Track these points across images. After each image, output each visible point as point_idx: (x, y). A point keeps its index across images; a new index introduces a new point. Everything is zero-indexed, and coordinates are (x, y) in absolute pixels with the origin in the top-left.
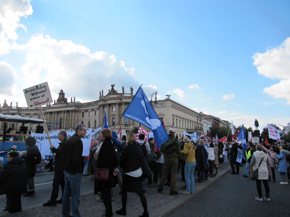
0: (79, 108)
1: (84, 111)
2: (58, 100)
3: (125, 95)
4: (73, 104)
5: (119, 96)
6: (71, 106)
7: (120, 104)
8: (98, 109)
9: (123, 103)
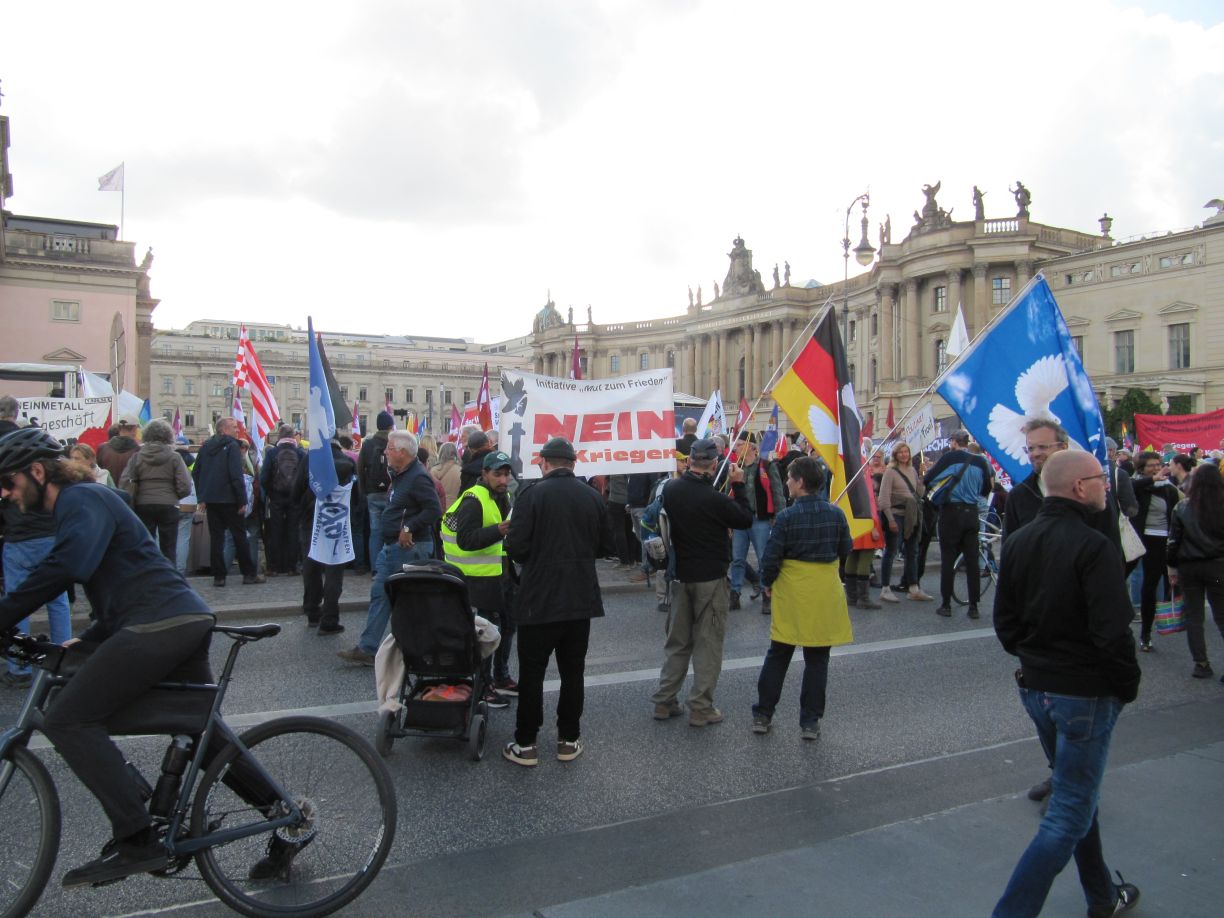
0: (808, 308)
2: (726, 284)
3: (988, 228)
4: (782, 294)
5: (959, 235)
6: (773, 305)
7: (966, 275)
9: (976, 266)
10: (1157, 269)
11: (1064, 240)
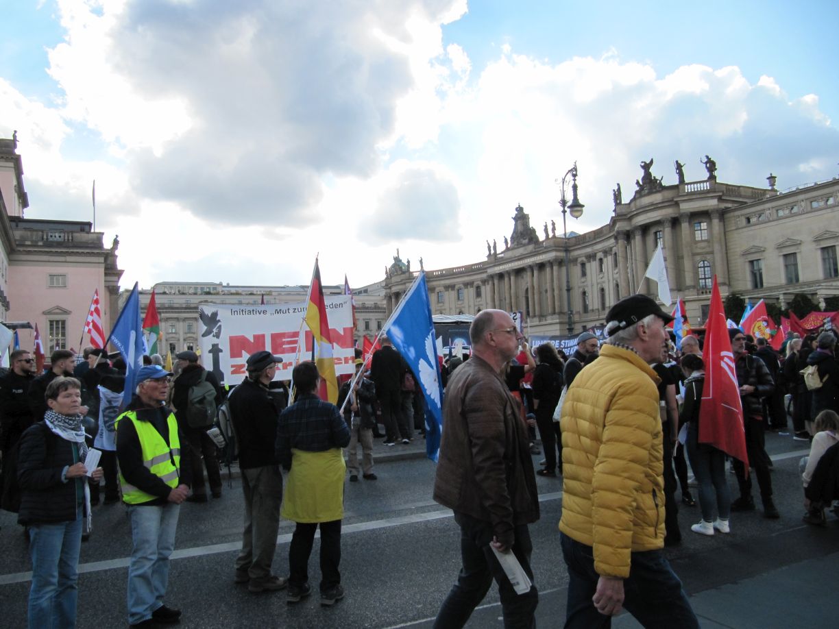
0: (569, 252)
1: (584, 259)
3: (688, 189)
4: (551, 243)
5: (668, 194)
6: (545, 250)
7: (675, 222)
9: (682, 215)
10: (809, 209)
11: (743, 193)
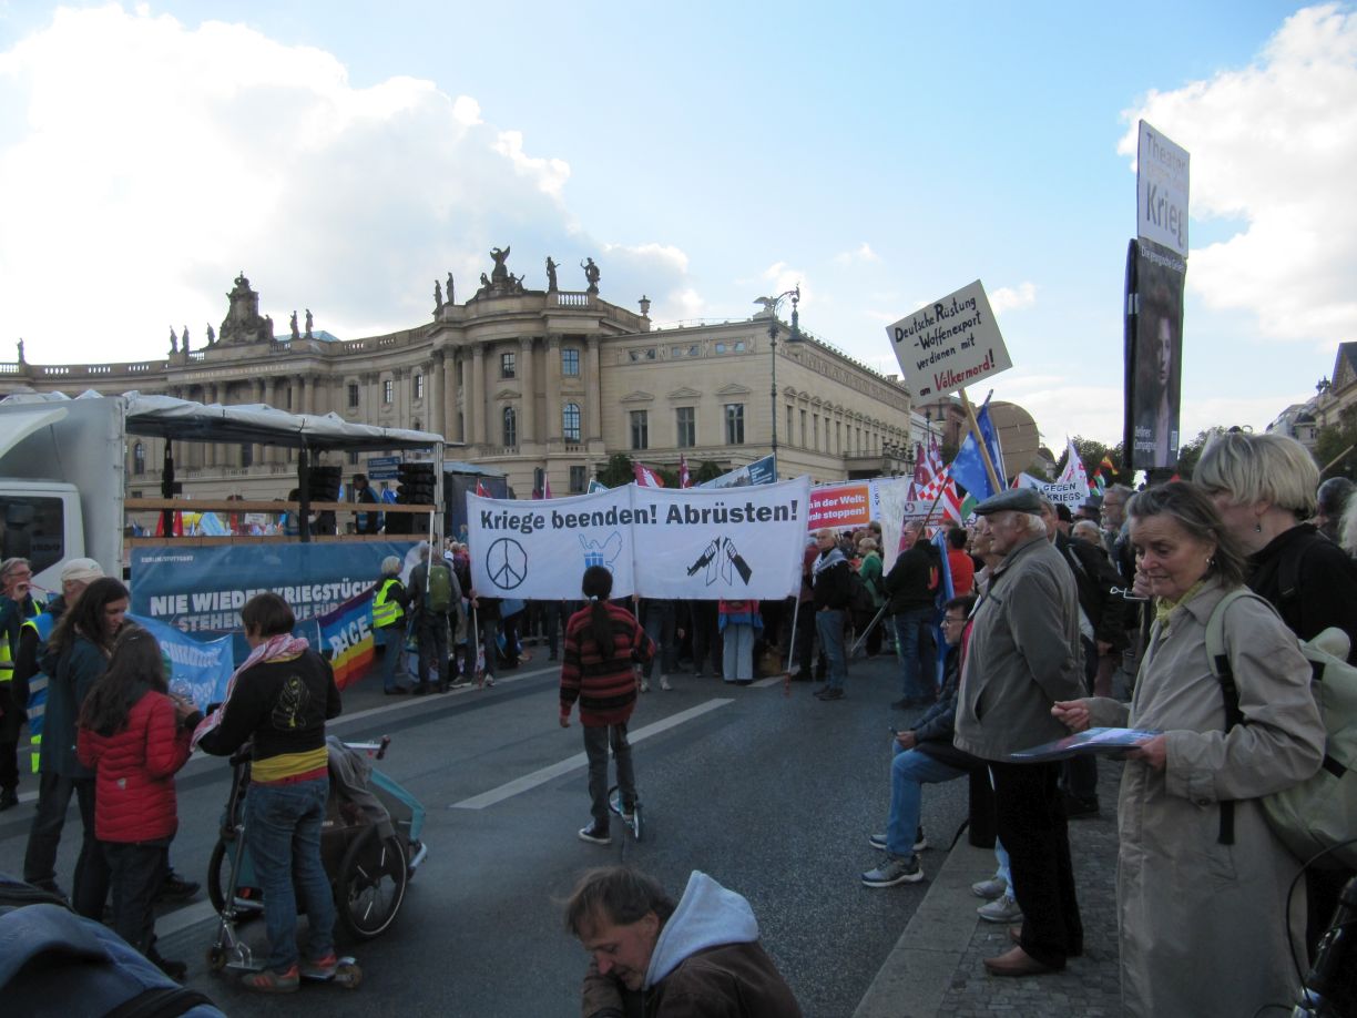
0: (331, 364)
1: (356, 378)
2: (224, 328)
3: (563, 299)
4: (302, 346)
5: (532, 303)
6: (293, 357)
7: (539, 344)
8: (427, 367)
10: (714, 353)
11: (618, 317)
